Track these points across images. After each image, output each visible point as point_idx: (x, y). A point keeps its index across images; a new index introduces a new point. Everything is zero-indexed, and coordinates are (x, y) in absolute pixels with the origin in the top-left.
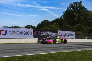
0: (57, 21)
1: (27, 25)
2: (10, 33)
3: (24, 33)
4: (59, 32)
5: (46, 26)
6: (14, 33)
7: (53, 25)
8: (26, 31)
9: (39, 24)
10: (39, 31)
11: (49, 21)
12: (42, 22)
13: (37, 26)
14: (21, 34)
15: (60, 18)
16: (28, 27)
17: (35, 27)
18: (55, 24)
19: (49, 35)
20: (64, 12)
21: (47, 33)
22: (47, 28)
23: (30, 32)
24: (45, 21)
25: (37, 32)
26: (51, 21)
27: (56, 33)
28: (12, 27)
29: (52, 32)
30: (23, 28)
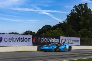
0: (60, 25)
1: (26, 31)
2: (6, 40)
3: (20, 40)
4: (61, 38)
5: (48, 32)
6: (10, 40)
7: (56, 31)
8: (23, 38)
9: (40, 29)
10: (39, 38)
11: (51, 26)
12: (43, 27)
13: (38, 32)
14: (18, 41)
15: (63, 22)
16: (27, 33)
17: (36, 33)
18: (58, 30)
19: (50, 41)
20: (67, 16)
21: (48, 40)
22: (49, 34)
23: (28, 39)
24: (47, 26)
25: (36, 39)
26: (53, 26)
27: (58, 40)
28: (10, 33)
29: (53, 38)
30: (21, 34)
